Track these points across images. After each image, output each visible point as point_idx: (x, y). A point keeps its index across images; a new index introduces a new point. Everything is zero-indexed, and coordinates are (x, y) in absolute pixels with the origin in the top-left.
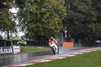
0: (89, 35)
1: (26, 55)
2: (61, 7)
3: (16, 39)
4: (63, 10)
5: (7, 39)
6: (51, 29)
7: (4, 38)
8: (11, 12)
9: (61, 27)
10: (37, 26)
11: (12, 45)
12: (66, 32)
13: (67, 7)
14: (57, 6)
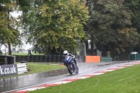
0: (120, 46)
1: (35, 75)
2: (82, 7)
3: (20, 54)
4: (84, 11)
5: (8, 55)
6: (68, 38)
7: (4, 52)
8: (12, 17)
9: (83, 34)
10: (49, 35)
11: (15, 63)
12: (89, 41)
13: (90, 6)
14: (76, 6)
